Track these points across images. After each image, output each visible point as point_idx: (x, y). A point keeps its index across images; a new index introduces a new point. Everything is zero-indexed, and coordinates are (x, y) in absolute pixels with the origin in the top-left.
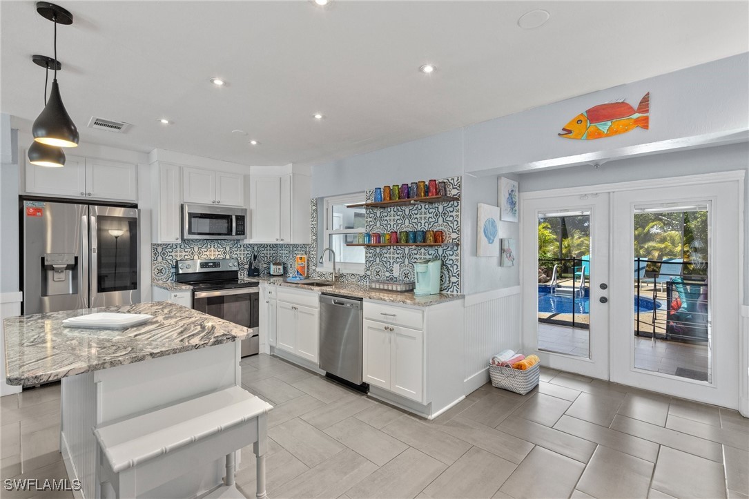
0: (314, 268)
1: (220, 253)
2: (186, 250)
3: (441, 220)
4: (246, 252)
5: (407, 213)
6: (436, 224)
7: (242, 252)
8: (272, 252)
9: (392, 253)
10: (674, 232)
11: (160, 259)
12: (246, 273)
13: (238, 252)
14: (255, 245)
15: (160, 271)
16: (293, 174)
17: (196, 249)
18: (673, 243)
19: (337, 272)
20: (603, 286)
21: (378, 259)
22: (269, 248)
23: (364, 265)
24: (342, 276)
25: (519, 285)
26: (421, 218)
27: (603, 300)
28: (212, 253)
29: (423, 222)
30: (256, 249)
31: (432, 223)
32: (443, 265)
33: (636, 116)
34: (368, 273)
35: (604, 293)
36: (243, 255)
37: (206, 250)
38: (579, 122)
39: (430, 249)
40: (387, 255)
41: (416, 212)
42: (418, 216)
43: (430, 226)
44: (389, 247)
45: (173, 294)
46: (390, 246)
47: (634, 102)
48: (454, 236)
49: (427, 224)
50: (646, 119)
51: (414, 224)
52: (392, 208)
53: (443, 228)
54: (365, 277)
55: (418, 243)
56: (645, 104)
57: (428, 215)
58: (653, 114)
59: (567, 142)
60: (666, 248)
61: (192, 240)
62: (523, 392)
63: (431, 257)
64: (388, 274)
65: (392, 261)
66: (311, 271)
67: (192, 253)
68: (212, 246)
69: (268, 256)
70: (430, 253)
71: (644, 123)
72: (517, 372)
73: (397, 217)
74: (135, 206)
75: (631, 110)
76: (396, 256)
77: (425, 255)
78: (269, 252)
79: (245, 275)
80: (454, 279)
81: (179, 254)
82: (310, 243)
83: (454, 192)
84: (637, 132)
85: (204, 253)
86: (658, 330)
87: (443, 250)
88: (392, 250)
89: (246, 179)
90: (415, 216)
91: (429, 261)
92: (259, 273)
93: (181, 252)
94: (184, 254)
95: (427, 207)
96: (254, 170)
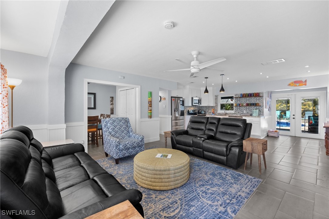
1: (193, 108)
4: (197, 108)
5: (248, 99)
6: (256, 102)
10: (309, 102)
17: (190, 107)
18: (309, 106)
19: (226, 112)
20: (294, 115)
21: (239, 109)
23: (234, 111)
25: (271, 115)
27: (294, 118)
32: (259, 110)
33: (304, 83)
34: (236, 112)
35: (294, 117)
38: (292, 83)
40: (242, 108)
41: (250, 99)
47: (304, 81)
48: (262, 104)
49: (254, 102)
50: (306, 84)
51: (250, 102)
53: (259, 102)
54: (234, 113)
56: (306, 81)
57: (254, 100)
58: (307, 83)
59: (289, 87)
60: (306, 108)
62: (277, 137)
65: (243, 110)
70: (257, 108)
71: (306, 85)
72: (275, 133)
73: (245, 100)
74: (183, 98)
75: (303, 82)
77: (255, 108)
80: (261, 113)
82: (215, 106)
83: (262, 95)
84: (304, 86)
86: (306, 130)
87: (259, 107)
88: (245, 107)
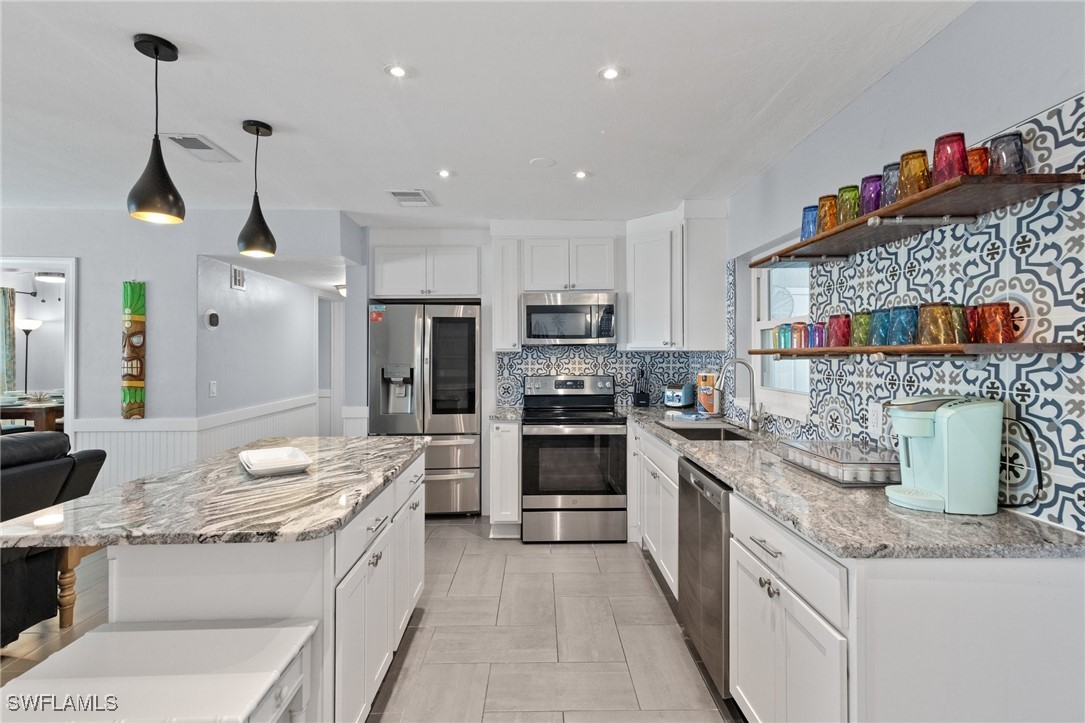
0: (730, 398)
1: (588, 366)
2: (540, 361)
3: (1008, 267)
4: (631, 365)
5: (902, 259)
6: (991, 283)
7: (624, 366)
8: (678, 365)
9: (866, 372)
11: (506, 373)
12: (630, 400)
13: (617, 366)
14: (646, 353)
15: (507, 391)
16: (688, 220)
17: (553, 360)
19: (758, 409)
21: (834, 387)
22: (671, 358)
23: (808, 398)
24: (769, 419)
26: (941, 269)
28: (577, 366)
29: (947, 280)
30: (648, 359)
31: (977, 282)
32: (1019, 417)
34: (816, 419)
36: (624, 371)
37: (567, 361)
39: (969, 364)
40: (854, 379)
41: (927, 253)
42: (933, 265)
43: (970, 291)
44: (858, 358)
45: (496, 425)
46: (862, 354)
48: (1064, 315)
49: (959, 286)
51: (922, 290)
52: (865, 253)
53: (1018, 291)
54: (809, 428)
55: (894, 346)
57: (965, 257)
61: (548, 346)
63: (974, 389)
64: (856, 428)
65: (865, 395)
66: (727, 405)
67: (548, 366)
68: (577, 356)
69: (671, 372)
70: (971, 375)
73: (877, 277)
74: (477, 302)
76: (875, 381)
77: (953, 381)
78: (672, 366)
79: (630, 403)
80: (1063, 476)
81: (530, 366)
82: (726, 350)
83: (1063, 156)
85: (566, 366)
87: (1019, 367)
88: (865, 364)
89: (620, 244)
90: (925, 266)
91: (941, 403)
92: (648, 400)
93: (532, 364)
94: (537, 366)
95: (960, 231)
96: (633, 227)
